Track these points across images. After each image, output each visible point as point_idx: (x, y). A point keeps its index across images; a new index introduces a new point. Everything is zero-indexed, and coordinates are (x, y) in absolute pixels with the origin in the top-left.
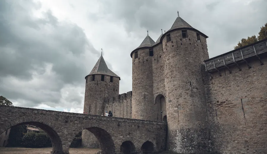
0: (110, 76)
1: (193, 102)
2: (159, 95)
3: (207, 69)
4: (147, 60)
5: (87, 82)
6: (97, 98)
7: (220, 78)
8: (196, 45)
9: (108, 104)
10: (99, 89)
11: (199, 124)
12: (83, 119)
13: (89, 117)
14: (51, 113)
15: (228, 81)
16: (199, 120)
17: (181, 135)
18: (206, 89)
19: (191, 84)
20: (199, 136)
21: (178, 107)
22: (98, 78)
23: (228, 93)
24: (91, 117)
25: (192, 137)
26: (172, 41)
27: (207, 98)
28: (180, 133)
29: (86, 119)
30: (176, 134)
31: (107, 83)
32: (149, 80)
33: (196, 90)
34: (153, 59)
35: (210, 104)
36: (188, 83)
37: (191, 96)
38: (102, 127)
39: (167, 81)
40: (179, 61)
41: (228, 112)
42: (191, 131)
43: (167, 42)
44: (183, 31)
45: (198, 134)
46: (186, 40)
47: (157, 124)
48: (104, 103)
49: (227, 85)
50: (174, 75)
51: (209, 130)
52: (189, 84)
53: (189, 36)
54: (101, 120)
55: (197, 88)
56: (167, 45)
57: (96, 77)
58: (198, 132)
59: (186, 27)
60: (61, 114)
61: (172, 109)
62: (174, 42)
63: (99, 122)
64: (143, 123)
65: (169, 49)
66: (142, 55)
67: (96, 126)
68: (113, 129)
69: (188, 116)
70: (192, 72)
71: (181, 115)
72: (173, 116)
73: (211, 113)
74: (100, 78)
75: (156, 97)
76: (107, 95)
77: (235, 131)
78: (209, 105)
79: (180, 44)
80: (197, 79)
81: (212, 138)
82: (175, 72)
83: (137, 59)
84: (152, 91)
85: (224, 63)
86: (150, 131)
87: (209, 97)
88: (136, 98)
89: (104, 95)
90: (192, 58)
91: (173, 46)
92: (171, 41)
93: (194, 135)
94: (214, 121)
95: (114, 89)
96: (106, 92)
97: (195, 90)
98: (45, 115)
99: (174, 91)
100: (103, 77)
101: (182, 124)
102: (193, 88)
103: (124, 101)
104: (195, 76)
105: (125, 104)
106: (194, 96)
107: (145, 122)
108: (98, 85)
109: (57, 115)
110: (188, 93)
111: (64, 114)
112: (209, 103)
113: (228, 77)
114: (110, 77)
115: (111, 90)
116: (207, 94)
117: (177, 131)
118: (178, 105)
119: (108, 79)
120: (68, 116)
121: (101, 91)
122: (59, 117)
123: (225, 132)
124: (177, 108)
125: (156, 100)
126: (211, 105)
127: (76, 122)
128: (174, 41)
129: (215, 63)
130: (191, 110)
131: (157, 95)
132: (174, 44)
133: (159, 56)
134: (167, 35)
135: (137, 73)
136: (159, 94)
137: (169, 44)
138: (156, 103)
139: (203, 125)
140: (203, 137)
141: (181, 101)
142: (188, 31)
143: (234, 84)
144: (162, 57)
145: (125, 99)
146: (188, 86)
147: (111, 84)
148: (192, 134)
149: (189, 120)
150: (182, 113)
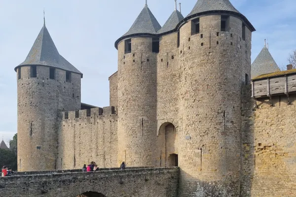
0: (65, 70)
1: (225, 143)
2: (165, 123)
3: (254, 94)
4: (148, 60)
5: (19, 77)
6: (44, 111)
7: (270, 108)
8: (239, 46)
9: (66, 122)
10: (47, 94)
11: (230, 176)
12: (70, 181)
13: (79, 177)
14: (13, 182)
15: (282, 117)
16: (230, 170)
17: (204, 190)
18: (243, 122)
19: (224, 115)
20: (228, 192)
21: (201, 149)
22: (43, 73)
23: (278, 133)
24: (82, 177)
25: (220, 194)
26: (202, 35)
27: (243, 136)
28: (202, 188)
29: (74, 182)
30: (196, 187)
31: (60, 83)
32: (150, 96)
33: (231, 124)
34: (159, 59)
35: (248, 146)
36: (222, 112)
37: (224, 133)
38: (98, 190)
39: (186, 105)
40: (211, 74)
41: (273, 162)
42: (218, 186)
43: (192, 34)
44: (222, 17)
45: (228, 190)
46: (226, 35)
47: (168, 172)
48: (57, 119)
49: (279, 123)
50: (200, 97)
51: (241, 182)
52: (222, 114)
53: (232, 29)
54: (96, 179)
55: (232, 122)
56: (191, 39)
57: (38, 70)
58: (228, 187)
59: (229, 10)
60: (33, 181)
61: (192, 151)
62: (205, 37)
63: (93, 182)
64: (151, 174)
65: (193, 47)
66: (139, 47)
67: (89, 190)
68: (114, 190)
69: (216, 163)
70: (229, 95)
71: (206, 161)
72: (192, 162)
73: (246, 159)
74: (46, 72)
75: (160, 125)
76: (62, 105)
77: (279, 188)
78: (245, 148)
79: (216, 43)
80: (234, 107)
81: (245, 194)
82: (201, 92)
83: (130, 55)
84: (155, 115)
85: (286, 89)
86: (159, 184)
87: (247, 136)
88: (128, 125)
89: (56, 104)
90: (230, 71)
91: (202, 44)
92: (200, 34)
93: (222, 190)
94: (249, 172)
95: (73, 94)
96: (60, 100)
97: (229, 125)
98: (4, 187)
99: (196, 123)
100: (52, 71)
101: (205, 174)
102: (228, 121)
103: (98, 121)
104: (231, 103)
105: (99, 126)
106: (226, 135)
107: (154, 172)
108: (43, 86)
109: (25, 183)
110: (218, 129)
111: (37, 179)
112: (246, 145)
113: (283, 110)
114: (65, 72)
115: (69, 96)
116: (245, 131)
117: (198, 183)
118: (201, 146)
119: (61, 75)
120: (45, 182)
121: (51, 98)
122: (29, 186)
123: (264, 188)
124: (200, 151)
125: (160, 129)
126: (248, 148)
127: (59, 189)
128: (206, 34)
129: (269, 86)
130: (221, 155)
131: (163, 122)
132: (205, 40)
133: (170, 55)
134: (192, 21)
135: (129, 81)
136: (166, 121)
137: (196, 38)
138: (159, 134)
139: (235, 176)
140: (234, 194)
141: (207, 140)
142: (232, 18)
143: (291, 122)
144: (175, 57)
145: (100, 118)
146: (220, 118)
147: (68, 85)
148: (220, 190)
149: (216, 170)
150: (208, 158)
